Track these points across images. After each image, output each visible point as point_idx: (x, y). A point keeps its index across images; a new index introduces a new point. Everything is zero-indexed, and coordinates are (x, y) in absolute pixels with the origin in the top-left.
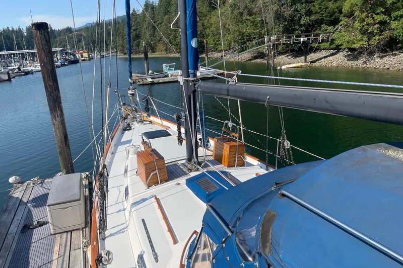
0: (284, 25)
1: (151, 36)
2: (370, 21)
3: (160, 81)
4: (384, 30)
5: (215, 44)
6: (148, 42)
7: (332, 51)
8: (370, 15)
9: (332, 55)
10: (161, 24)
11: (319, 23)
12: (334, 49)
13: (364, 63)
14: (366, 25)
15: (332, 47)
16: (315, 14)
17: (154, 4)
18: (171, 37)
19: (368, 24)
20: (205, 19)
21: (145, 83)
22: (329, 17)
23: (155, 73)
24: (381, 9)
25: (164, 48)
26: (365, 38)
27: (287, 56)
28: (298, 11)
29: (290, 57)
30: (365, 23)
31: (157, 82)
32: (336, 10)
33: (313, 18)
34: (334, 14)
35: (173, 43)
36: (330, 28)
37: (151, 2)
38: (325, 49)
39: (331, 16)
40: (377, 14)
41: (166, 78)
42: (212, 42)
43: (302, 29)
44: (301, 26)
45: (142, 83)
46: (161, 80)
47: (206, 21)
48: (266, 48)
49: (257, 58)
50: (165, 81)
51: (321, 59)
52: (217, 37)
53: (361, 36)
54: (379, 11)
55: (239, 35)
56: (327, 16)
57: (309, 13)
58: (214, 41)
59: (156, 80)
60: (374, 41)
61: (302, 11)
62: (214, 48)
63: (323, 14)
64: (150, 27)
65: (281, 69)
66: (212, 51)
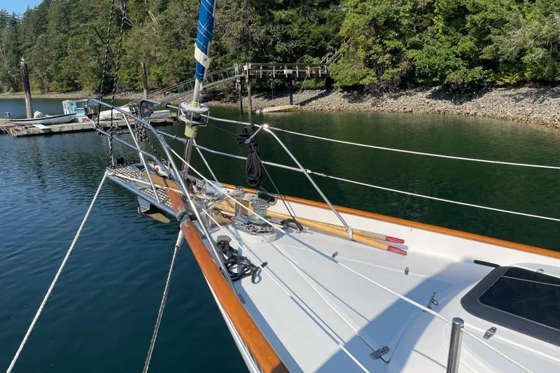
0: (255, 52)
1: (12, 65)
2: (379, 48)
3: (65, 129)
4: (399, 60)
5: (132, 80)
6: (7, 74)
7: (318, 92)
8: (378, 41)
9: (321, 96)
10: (30, 47)
11: (299, 52)
12: (322, 88)
13: (373, 105)
14: (374, 54)
15: (318, 85)
16: (294, 39)
17: (16, 17)
18: (49, 68)
19: (376, 53)
20: (112, 43)
21: (31, 132)
22: (313, 45)
23: (48, 116)
24: (394, 33)
25: (37, 85)
26: (372, 72)
27: (256, 97)
28: (270, 34)
29: (261, 99)
30: (372, 52)
31: (58, 130)
32: (321, 36)
33: (292, 45)
34: (319, 41)
35: (55, 77)
36: (316, 60)
37: (11, 14)
38: (308, 89)
39: (316, 44)
40: (389, 39)
41: (74, 124)
42: (126, 77)
43: (279, 59)
44: (276, 55)
45: (25, 132)
46: (67, 127)
47: (114, 45)
48: (238, 81)
49: (211, 100)
50: (75, 128)
51: (310, 100)
52: (134, 69)
53: (367, 69)
54: (391, 36)
55: (182, 65)
56: (310, 44)
57: (286, 38)
58: (129, 75)
59: (55, 128)
60: (386, 76)
61: (277, 35)
62: (130, 86)
63: (304, 40)
64: (10, 52)
65: (261, 114)
66: (127, 90)
